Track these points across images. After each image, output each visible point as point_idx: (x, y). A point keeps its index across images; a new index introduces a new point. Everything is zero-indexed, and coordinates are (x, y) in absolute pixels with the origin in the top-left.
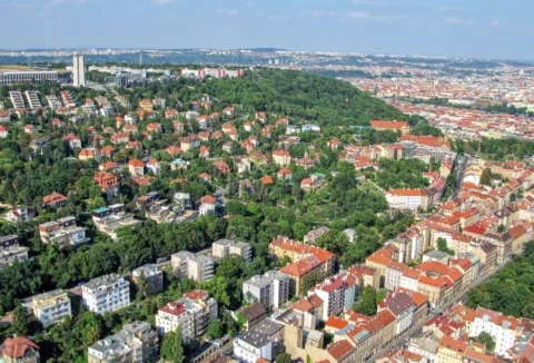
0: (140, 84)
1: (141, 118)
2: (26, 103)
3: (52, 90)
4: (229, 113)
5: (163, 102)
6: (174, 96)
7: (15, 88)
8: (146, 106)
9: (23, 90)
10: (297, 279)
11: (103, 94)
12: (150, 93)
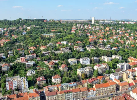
0: (107, 24)
1: (106, 31)
2: (80, 27)
3: (86, 24)
4: (128, 31)
5: (112, 28)
6: (115, 27)
7: (79, 24)
8: (107, 29)
9: (80, 24)
10: (132, 66)
11: (98, 26)
12: (109, 26)
